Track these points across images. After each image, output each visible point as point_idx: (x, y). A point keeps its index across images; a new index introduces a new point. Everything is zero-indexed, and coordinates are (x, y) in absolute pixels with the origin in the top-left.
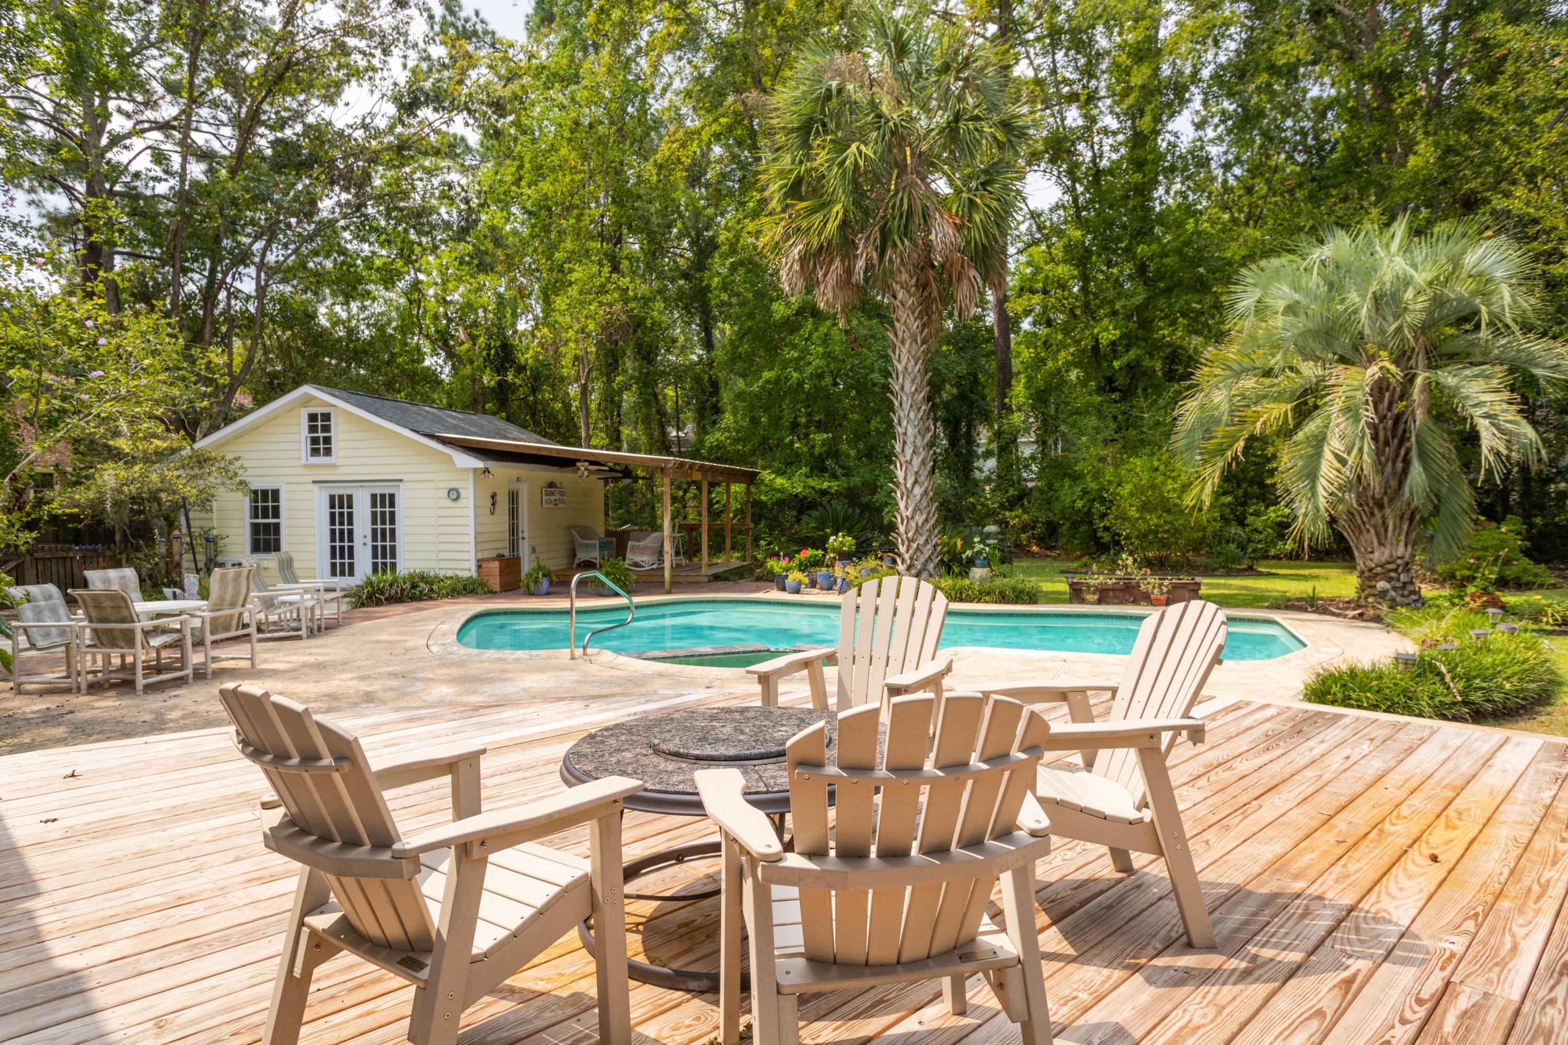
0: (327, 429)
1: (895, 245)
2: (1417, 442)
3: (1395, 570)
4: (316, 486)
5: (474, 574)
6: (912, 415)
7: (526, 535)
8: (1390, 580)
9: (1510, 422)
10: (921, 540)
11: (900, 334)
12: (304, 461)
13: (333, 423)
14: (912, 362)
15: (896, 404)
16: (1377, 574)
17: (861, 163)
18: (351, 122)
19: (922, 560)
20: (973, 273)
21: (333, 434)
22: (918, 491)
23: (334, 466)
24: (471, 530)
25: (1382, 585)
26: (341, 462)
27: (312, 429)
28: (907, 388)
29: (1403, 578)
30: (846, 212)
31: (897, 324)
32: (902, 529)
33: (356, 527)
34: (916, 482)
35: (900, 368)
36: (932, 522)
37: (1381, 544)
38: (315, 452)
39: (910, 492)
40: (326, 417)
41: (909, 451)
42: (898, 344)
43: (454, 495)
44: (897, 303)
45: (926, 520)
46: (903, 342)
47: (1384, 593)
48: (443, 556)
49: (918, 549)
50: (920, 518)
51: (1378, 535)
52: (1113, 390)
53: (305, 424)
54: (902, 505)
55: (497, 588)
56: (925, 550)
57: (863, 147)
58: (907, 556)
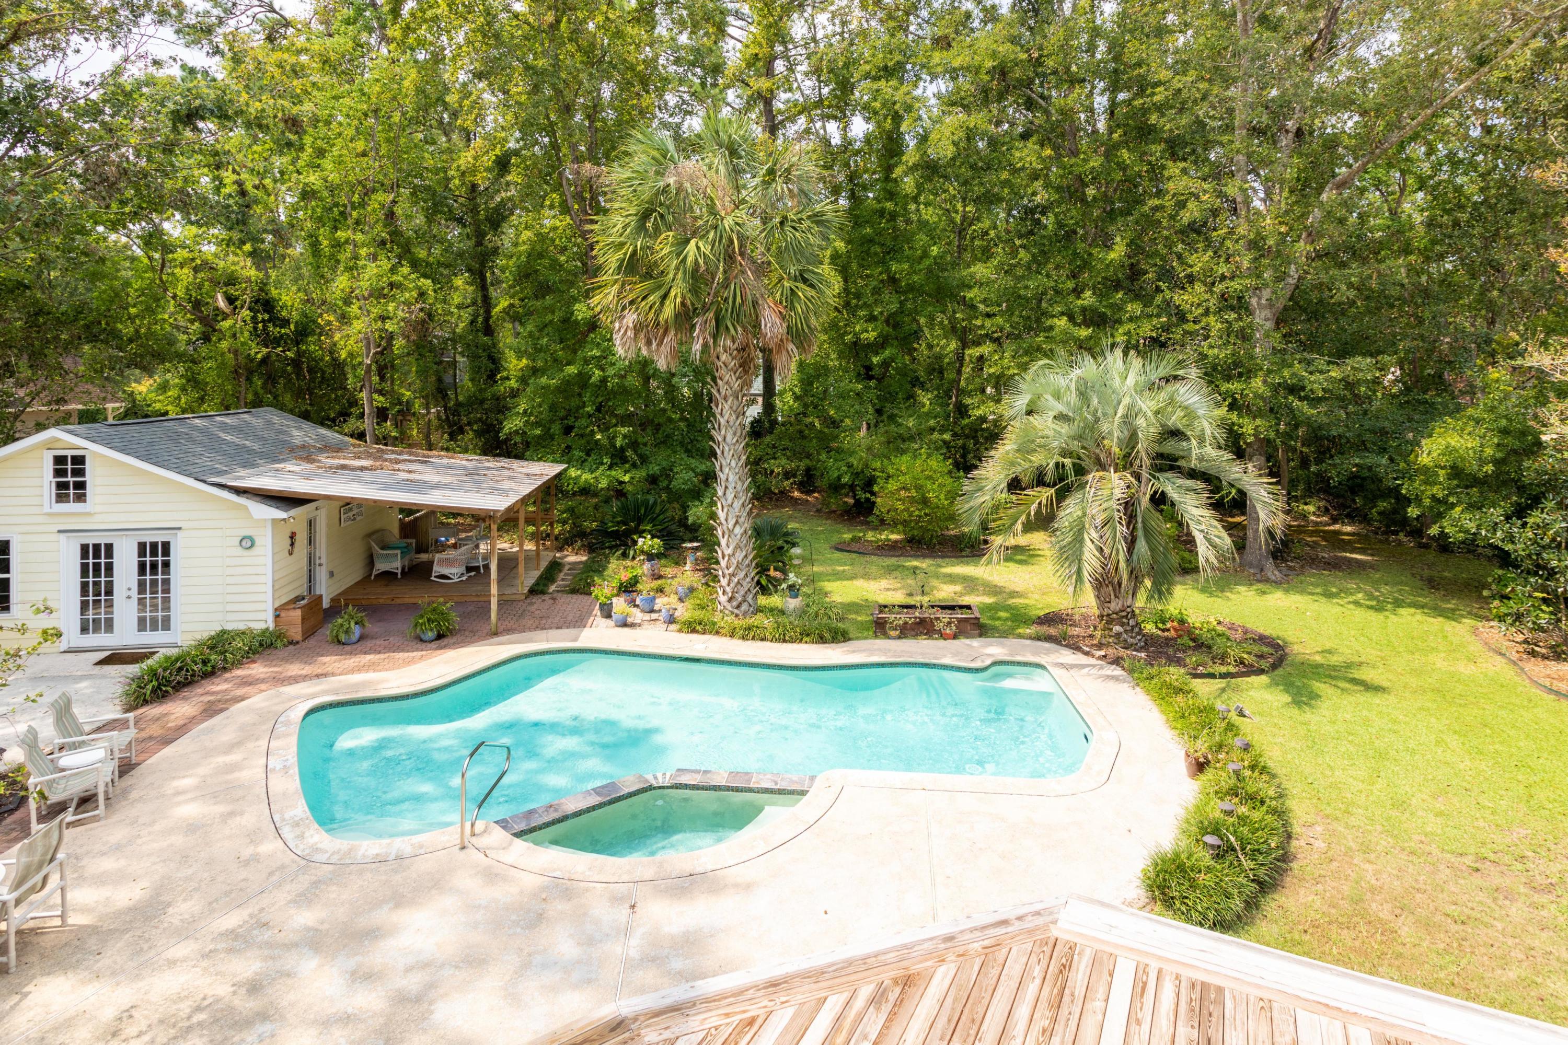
0: (80, 472)
1: (727, 328)
2: (1143, 522)
3: (1126, 617)
4: (62, 535)
5: (271, 625)
6: (733, 464)
7: (323, 561)
8: (1122, 625)
9: (1219, 537)
10: (741, 575)
11: (723, 392)
12: (47, 509)
13: (88, 466)
14: (734, 417)
15: (718, 452)
16: (1113, 620)
17: (701, 262)
18: (87, 79)
19: (742, 592)
20: (791, 346)
21: (88, 478)
22: (738, 530)
23: (89, 514)
24: (269, 579)
25: (1117, 629)
26: (98, 509)
27: (59, 473)
28: (729, 439)
29: (1132, 622)
30: (684, 298)
31: (720, 382)
32: (723, 563)
33: (116, 579)
34: (737, 522)
35: (723, 421)
36: (750, 557)
37: (1116, 596)
38: (61, 498)
39: (731, 532)
40: (79, 460)
41: (730, 496)
42: (721, 401)
43: (248, 543)
44: (720, 364)
45: (746, 556)
46: (725, 399)
47: (1118, 635)
48: (229, 607)
49: (738, 582)
50: (740, 556)
51: (1114, 590)
52: (870, 378)
53: (49, 467)
54: (723, 542)
55: (298, 636)
56: (745, 584)
57: (701, 244)
58: (728, 589)
